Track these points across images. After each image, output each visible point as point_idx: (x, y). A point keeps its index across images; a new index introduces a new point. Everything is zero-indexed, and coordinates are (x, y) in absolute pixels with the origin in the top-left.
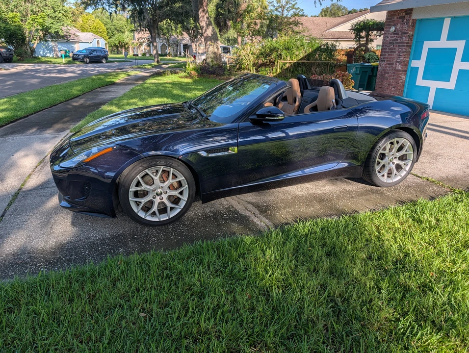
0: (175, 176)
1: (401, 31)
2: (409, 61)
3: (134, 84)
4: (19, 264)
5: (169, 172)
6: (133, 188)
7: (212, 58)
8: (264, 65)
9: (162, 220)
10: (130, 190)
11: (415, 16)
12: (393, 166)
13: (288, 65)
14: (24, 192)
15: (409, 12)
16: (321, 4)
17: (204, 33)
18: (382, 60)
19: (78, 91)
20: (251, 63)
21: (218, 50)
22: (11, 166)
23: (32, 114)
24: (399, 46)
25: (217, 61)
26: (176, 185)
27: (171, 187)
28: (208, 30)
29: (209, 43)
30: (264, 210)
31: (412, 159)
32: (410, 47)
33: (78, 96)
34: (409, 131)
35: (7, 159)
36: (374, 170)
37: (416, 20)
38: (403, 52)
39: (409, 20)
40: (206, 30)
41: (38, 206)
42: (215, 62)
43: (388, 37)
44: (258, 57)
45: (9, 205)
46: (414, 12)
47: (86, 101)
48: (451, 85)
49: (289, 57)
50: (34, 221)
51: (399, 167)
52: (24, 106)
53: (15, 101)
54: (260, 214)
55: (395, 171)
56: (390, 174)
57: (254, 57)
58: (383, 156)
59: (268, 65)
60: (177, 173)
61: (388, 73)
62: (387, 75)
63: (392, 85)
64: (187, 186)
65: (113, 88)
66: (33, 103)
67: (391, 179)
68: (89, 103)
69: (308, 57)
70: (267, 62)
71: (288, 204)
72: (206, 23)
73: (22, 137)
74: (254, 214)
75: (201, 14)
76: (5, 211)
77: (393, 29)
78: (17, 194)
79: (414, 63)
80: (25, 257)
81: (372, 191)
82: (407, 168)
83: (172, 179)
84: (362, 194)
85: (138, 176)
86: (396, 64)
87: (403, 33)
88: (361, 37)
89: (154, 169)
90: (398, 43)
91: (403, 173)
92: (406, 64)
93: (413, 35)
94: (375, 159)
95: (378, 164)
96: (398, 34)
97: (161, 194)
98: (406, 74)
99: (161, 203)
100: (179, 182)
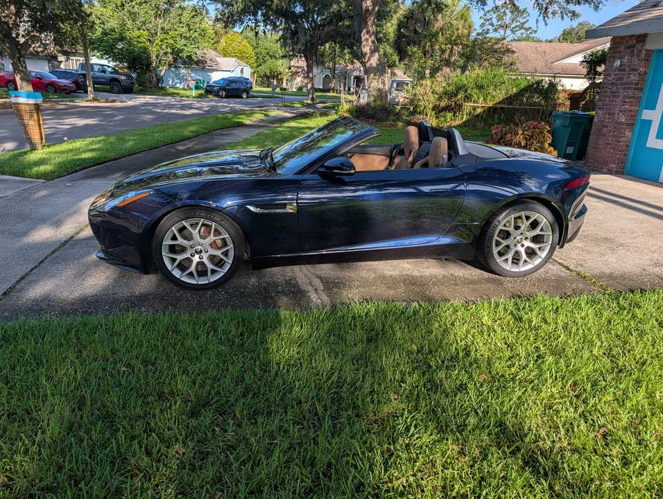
0: (217, 233)
1: (628, 66)
2: (638, 111)
3: (267, 126)
4: (34, 310)
5: (210, 227)
6: (167, 242)
7: (375, 97)
8: (447, 108)
9: (200, 283)
10: (164, 243)
11: (650, 45)
12: (522, 250)
13: (479, 111)
14: (75, 240)
15: (642, 38)
16: (546, 24)
17: (367, 62)
18: (600, 108)
19: (191, 132)
20: (431, 106)
21: (384, 86)
22: (75, 212)
23: (125, 157)
24: (624, 89)
25: (381, 100)
26: (219, 243)
27: (214, 245)
28: (372, 58)
29: (372, 75)
30: (330, 286)
31: (550, 243)
32: (641, 90)
33: (188, 138)
34: (546, 204)
35: (73, 204)
36: (491, 251)
37: (652, 51)
38: (629, 98)
39: (640, 51)
40: (369, 59)
41: (83, 256)
42: (379, 103)
43: (610, 75)
44: (440, 98)
45: (53, 253)
46: (649, 40)
47: (196, 144)
49: (481, 99)
50: (69, 272)
51: (531, 253)
52: (120, 147)
53: (112, 139)
54: (323, 291)
55: (524, 256)
56: (516, 260)
57: (435, 97)
58: (506, 235)
59: (453, 109)
60: (221, 229)
61: (607, 127)
62: (605, 130)
63: (611, 144)
64: (232, 246)
65: (237, 131)
66: (131, 143)
67: (518, 267)
68: (197, 147)
69: (510, 100)
70: (451, 105)
71: (364, 283)
72: (370, 49)
73: (101, 182)
74: (316, 289)
75: (364, 36)
76: (46, 257)
77: (618, 63)
78: (67, 242)
79: (646, 114)
80: (44, 306)
81: (488, 280)
82: (544, 254)
83: (215, 235)
84: (472, 282)
85: (173, 228)
86: (618, 114)
87: (631, 70)
88: (596, 73)
89: (194, 221)
90: (621, 84)
91: (538, 261)
92: (634, 116)
93: (645, 73)
94: (492, 237)
95: (498, 244)
96: (624, 70)
97: (201, 252)
98: (632, 130)
99: (201, 263)
100: (224, 240)
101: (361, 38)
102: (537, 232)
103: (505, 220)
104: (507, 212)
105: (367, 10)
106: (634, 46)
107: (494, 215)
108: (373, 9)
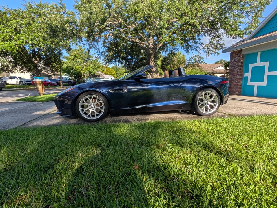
0: (99, 100)
1: (237, 60)
2: (243, 74)
5: (96, 98)
9: (92, 119)
10: (80, 104)
11: (243, 53)
12: (208, 106)
14: (50, 114)
15: (240, 51)
16: (209, 57)
18: (230, 75)
21: (158, 77)
24: (237, 67)
26: (99, 104)
27: (97, 105)
29: (154, 74)
30: (140, 120)
31: (218, 103)
32: (243, 67)
34: (215, 88)
35: (51, 107)
36: (197, 106)
37: (244, 55)
38: (239, 70)
39: (240, 55)
43: (232, 64)
45: (41, 116)
46: (242, 51)
48: (264, 83)
50: (46, 120)
51: (212, 107)
54: (137, 121)
55: (209, 108)
56: (206, 109)
58: (202, 100)
61: (233, 80)
62: (233, 81)
64: (104, 105)
67: (208, 112)
74: (135, 121)
76: (39, 117)
77: (234, 60)
78: (47, 114)
79: (246, 75)
82: (216, 107)
85: (83, 98)
86: (236, 76)
87: (238, 61)
88: (228, 70)
89: (90, 96)
91: (214, 110)
92: (242, 76)
93: (243, 62)
94: (197, 101)
95: (199, 103)
96: (236, 62)
97: (93, 107)
98: (242, 80)
99: (93, 112)
100: (101, 103)
101: (149, 62)
102: (213, 99)
103: (201, 95)
104: (201, 91)
105: (151, 54)
106: (238, 54)
107: (197, 93)
108: (153, 53)
